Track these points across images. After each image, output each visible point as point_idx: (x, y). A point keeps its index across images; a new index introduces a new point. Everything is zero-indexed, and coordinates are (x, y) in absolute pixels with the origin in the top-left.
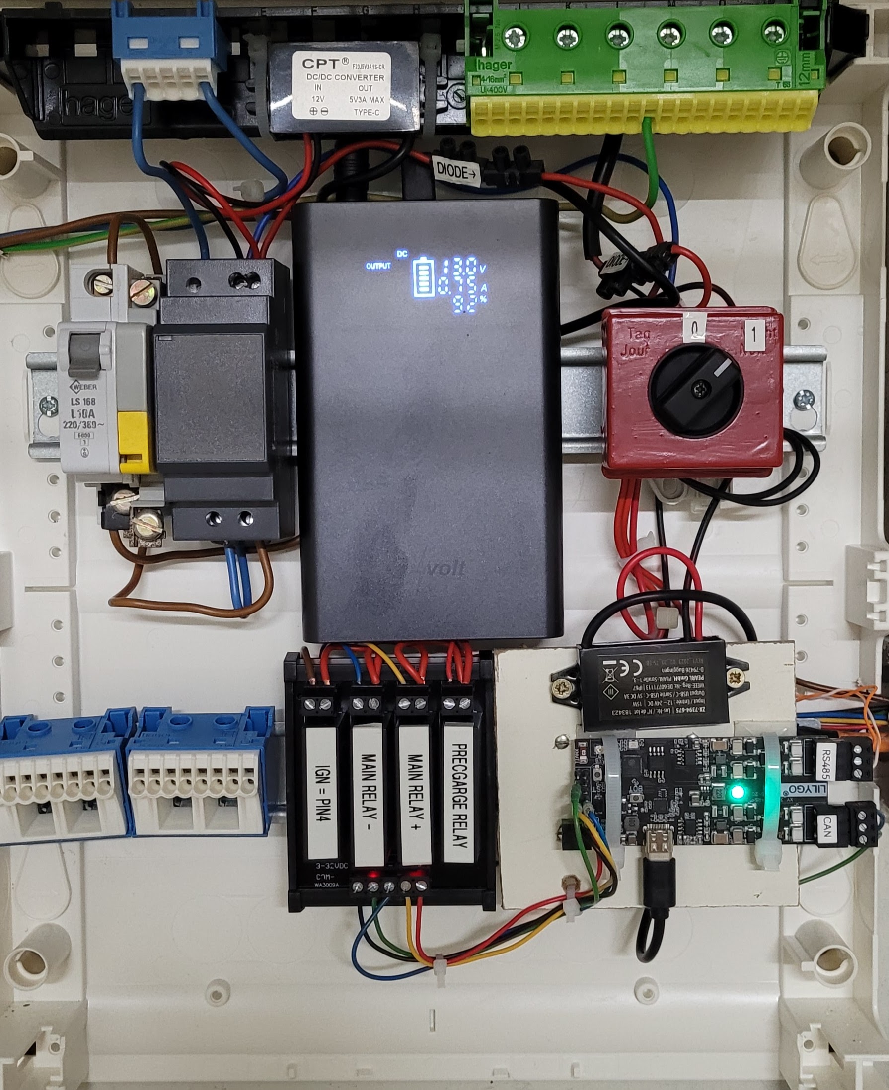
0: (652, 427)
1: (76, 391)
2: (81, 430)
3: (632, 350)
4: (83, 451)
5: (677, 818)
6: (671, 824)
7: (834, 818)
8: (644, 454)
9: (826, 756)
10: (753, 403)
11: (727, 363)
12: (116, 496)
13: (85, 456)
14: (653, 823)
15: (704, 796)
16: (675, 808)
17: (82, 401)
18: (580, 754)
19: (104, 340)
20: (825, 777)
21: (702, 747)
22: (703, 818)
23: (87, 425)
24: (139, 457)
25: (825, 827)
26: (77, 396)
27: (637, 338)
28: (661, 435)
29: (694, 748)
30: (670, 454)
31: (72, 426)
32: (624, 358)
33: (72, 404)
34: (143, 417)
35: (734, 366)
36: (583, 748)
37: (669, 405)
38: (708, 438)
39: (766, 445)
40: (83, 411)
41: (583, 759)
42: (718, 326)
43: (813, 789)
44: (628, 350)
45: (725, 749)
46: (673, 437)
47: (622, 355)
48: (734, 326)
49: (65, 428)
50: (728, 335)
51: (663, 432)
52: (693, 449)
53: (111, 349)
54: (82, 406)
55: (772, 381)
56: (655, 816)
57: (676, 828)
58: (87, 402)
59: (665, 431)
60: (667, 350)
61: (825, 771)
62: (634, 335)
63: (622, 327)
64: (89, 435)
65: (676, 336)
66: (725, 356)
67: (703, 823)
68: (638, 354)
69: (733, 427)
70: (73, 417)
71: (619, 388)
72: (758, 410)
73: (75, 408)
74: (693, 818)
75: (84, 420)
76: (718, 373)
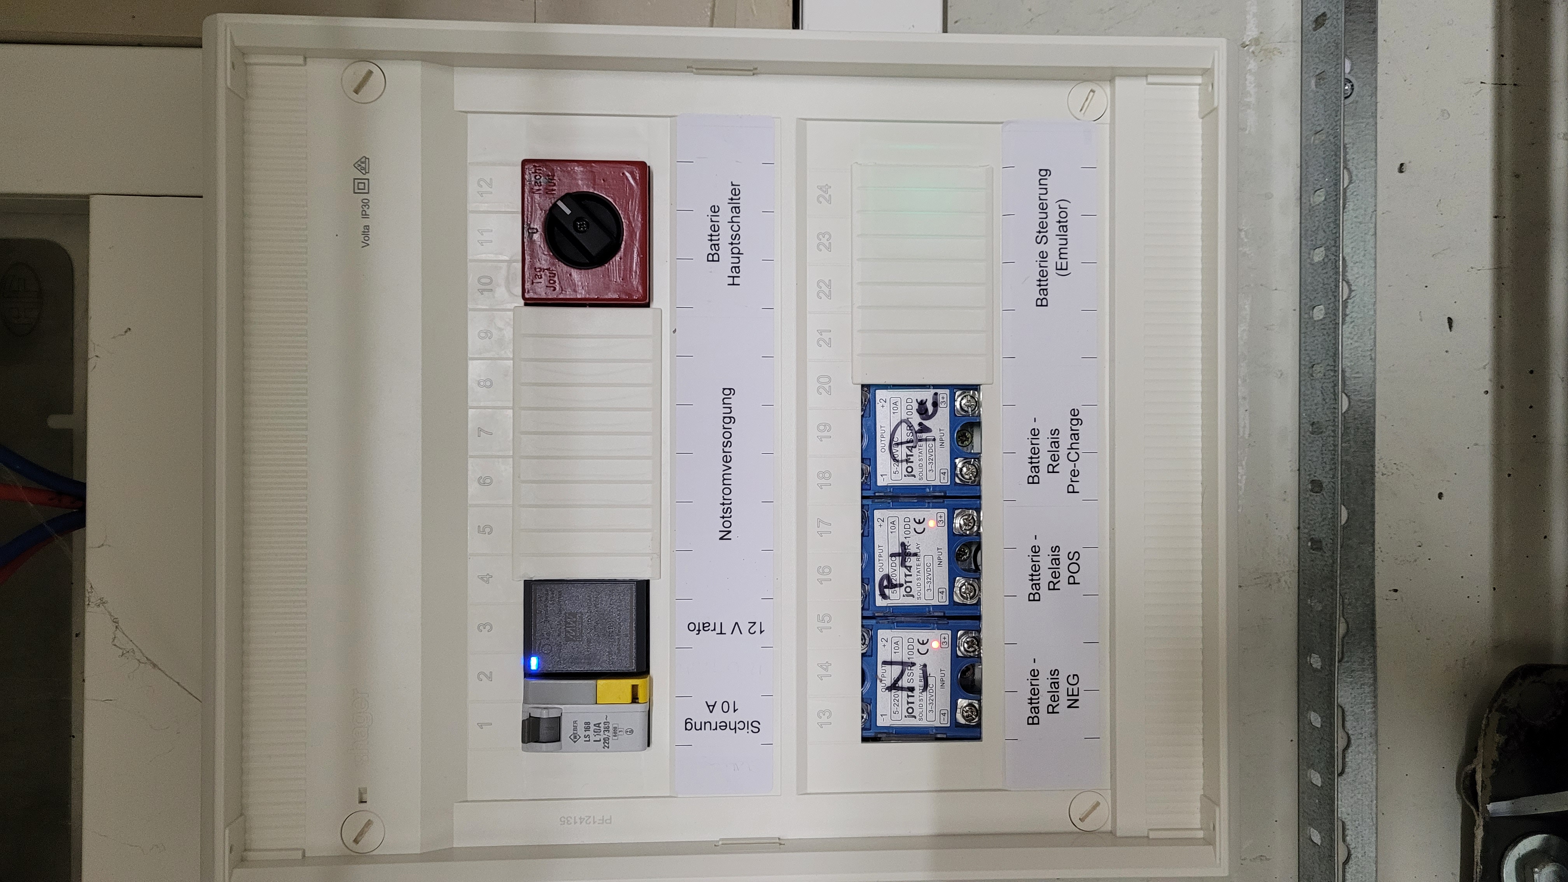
0: (613, 266)
1: (578, 737)
2: (611, 734)
3: (552, 282)
4: (628, 733)
8: (636, 272)
10: (594, 185)
11: (561, 204)
13: (632, 731)
17: (587, 733)
19: (536, 714)
23: (607, 729)
24: (634, 688)
26: (582, 736)
27: (541, 278)
28: (620, 259)
30: (635, 252)
31: (607, 742)
32: (558, 288)
33: (589, 741)
34: (601, 683)
35: (562, 199)
37: (594, 252)
38: (623, 220)
39: (628, 172)
40: (594, 732)
42: (531, 212)
44: (551, 285)
46: (622, 249)
47: (555, 289)
48: (532, 198)
49: (608, 747)
50: (539, 204)
51: (617, 258)
52: (632, 233)
53: (544, 708)
54: (591, 733)
55: (576, 168)
58: (587, 729)
59: (617, 256)
60: (551, 254)
62: (539, 280)
63: (532, 290)
64: (615, 728)
65: (540, 246)
66: (555, 205)
68: (554, 277)
69: (615, 201)
70: (600, 741)
71: (581, 293)
72: (600, 180)
73: (592, 738)
75: (602, 731)
76: (568, 212)
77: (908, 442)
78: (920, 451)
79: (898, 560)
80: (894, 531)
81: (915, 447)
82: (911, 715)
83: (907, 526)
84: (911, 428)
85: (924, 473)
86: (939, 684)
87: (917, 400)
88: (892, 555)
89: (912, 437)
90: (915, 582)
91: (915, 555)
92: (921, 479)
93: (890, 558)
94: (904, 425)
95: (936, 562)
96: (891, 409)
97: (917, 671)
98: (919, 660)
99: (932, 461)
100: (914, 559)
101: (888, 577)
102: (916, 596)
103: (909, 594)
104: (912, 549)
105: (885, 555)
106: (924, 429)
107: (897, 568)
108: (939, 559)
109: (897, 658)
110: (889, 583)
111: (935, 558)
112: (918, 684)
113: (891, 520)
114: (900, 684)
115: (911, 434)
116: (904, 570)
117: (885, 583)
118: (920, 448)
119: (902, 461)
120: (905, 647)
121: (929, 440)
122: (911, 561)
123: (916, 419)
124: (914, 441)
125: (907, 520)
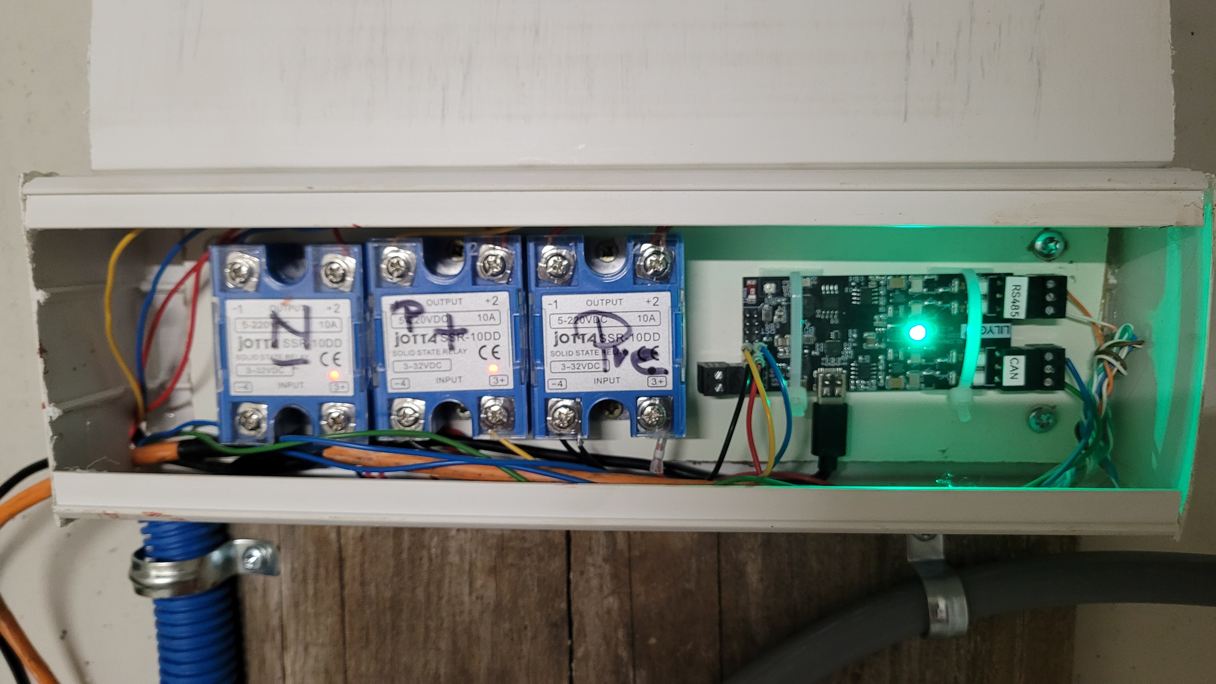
77: (601, 336)
78: (590, 352)
79: (444, 325)
80: (482, 319)
81: (595, 346)
82: (242, 345)
83: (488, 336)
84: (620, 341)
85: (561, 358)
86: (285, 380)
87: (657, 347)
88: (450, 318)
89: (607, 342)
90: (416, 348)
91: (452, 348)
92: (553, 354)
93: (445, 314)
94: (624, 330)
95: (443, 375)
96: (646, 313)
97: (299, 352)
98: (313, 355)
99: (577, 368)
100: (446, 345)
101: (420, 312)
102: (397, 349)
103: (399, 340)
104: (458, 342)
105: (449, 308)
106: (620, 357)
107: (433, 324)
108: (447, 379)
109: (315, 325)
110: (413, 313)
111: (447, 374)
112: (283, 353)
113: (496, 315)
114: (282, 329)
115: (612, 340)
116: (430, 333)
117: (413, 309)
118: (594, 352)
119: (576, 328)
120: (328, 336)
121: (605, 364)
122: (442, 342)
123: (632, 346)
124: (603, 345)
125: (497, 336)
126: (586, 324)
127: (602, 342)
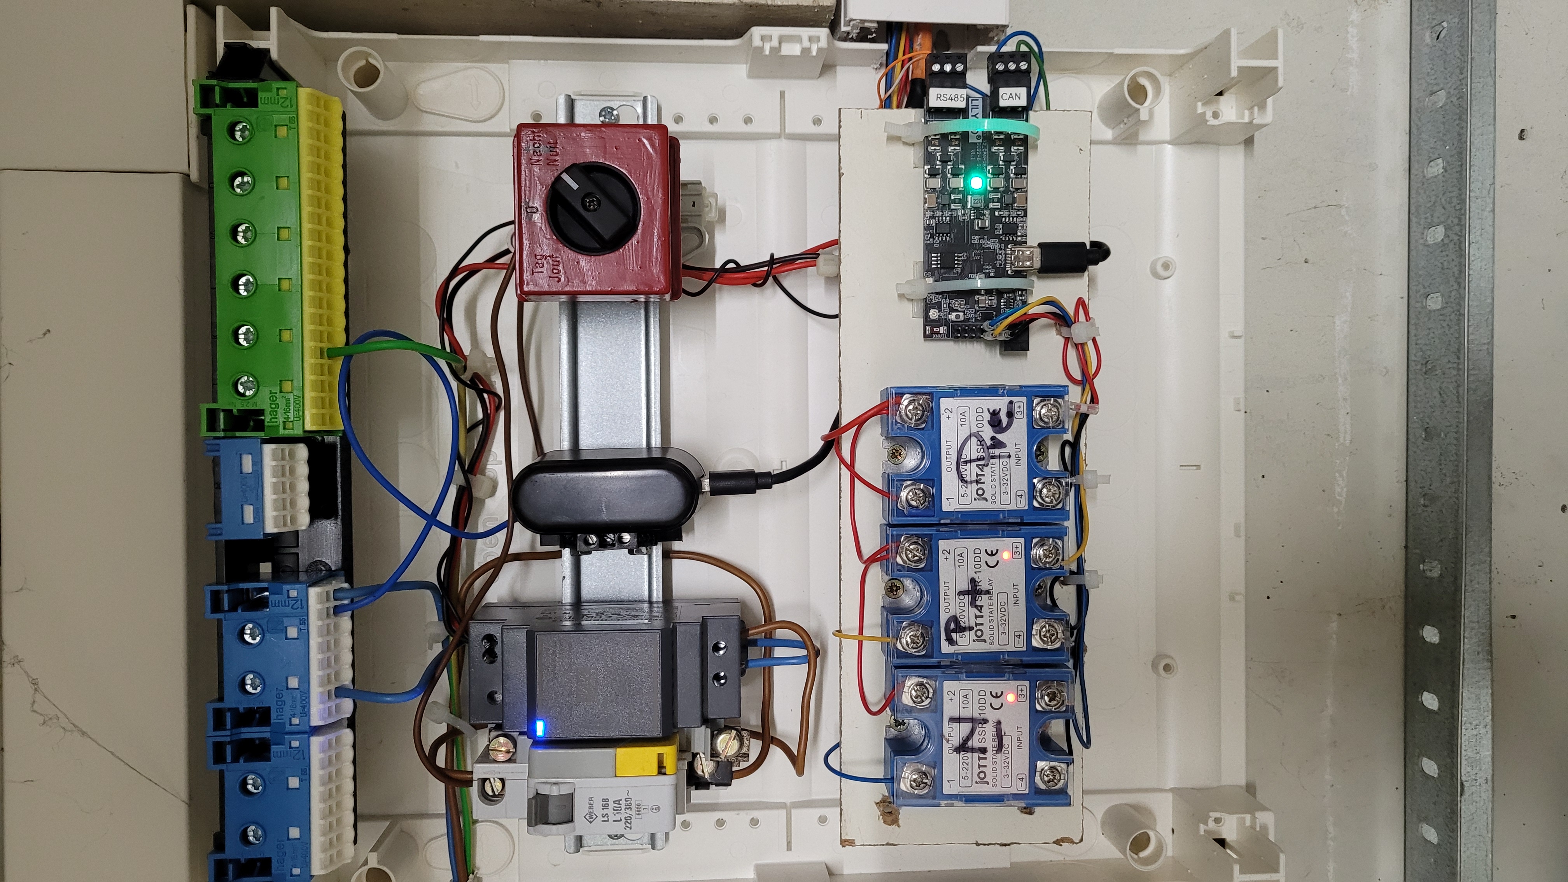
0: (629, 252)
1: (594, 817)
2: (633, 812)
3: (555, 271)
4: (654, 811)
5: (1001, 241)
6: (1006, 247)
7: (1002, 90)
8: (657, 259)
9: (942, 98)
10: (605, 153)
11: (565, 177)
12: (700, 772)
13: (658, 809)
14: (1005, 264)
15: (979, 214)
16: (991, 244)
17: (605, 812)
18: (938, 333)
19: (544, 790)
20: (962, 99)
21: (933, 217)
22: (1001, 217)
23: (629, 807)
24: (660, 757)
25: (1011, 99)
26: (600, 816)
27: (543, 267)
28: (638, 242)
29: (934, 225)
30: (656, 234)
31: (629, 821)
32: (563, 279)
33: (608, 821)
34: (622, 752)
35: (567, 171)
36: (932, 330)
37: (607, 234)
38: (640, 197)
39: (647, 139)
40: (614, 810)
41: (942, 330)
42: (530, 187)
43: (975, 112)
44: (554, 275)
45: (934, 196)
46: (639, 231)
47: (559, 281)
48: (530, 171)
49: (631, 828)
50: (538, 178)
51: (634, 241)
52: (651, 211)
53: (555, 784)
54: (610, 811)
55: (583, 134)
56: (998, 263)
57: (1009, 242)
58: (605, 807)
59: (633, 239)
60: (554, 237)
61: (956, 99)
62: (540, 270)
63: (532, 281)
64: (638, 805)
65: (541, 228)
66: (558, 179)
67: (1005, 217)
68: (558, 265)
69: (630, 173)
70: (621, 820)
71: (592, 285)
72: (612, 147)
73: (612, 817)
74: (1001, 226)
75: (623, 809)
76: (575, 186)
77: (978, 460)
78: (993, 469)
79: (967, 599)
80: (962, 564)
81: (987, 465)
82: (983, 780)
83: (977, 559)
84: (983, 443)
85: (997, 496)
86: (1015, 743)
87: (988, 410)
88: (961, 593)
89: (984, 454)
90: (987, 624)
91: (988, 592)
92: (994, 502)
93: (957, 597)
94: (974, 439)
95: (1012, 600)
96: (959, 420)
97: (990, 728)
98: (992, 716)
99: (1006, 481)
100: (985, 597)
101: (955, 619)
102: (988, 641)
103: (980, 639)
104: (984, 586)
105: (952, 594)
106: (997, 444)
107: (966, 608)
108: (1015, 597)
109: (966, 713)
110: (956, 626)
111: (1011, 596)
112: (990, 743)
113: (958, 552)
114: (970, 743)
115: (982, 450)
116: (974, 611)
117: (952, 626)
118: (993, 466)
119: (971, 482)
120: (976, 701)
121: (1004, 457)
122: (983, 600)
123: (987, 433)
124: (986, 458)
125: (977, 551)
126: (968, 472)
127: (983, 459)
